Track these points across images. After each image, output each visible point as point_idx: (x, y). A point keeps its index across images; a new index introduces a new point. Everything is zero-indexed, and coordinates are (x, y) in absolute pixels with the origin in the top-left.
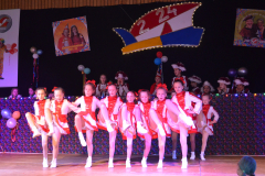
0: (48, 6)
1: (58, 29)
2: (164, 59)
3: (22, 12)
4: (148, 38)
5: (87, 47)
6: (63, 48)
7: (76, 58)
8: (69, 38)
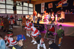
0: (48, 2)
1: (49, 5)
2: (62, 8)
3: (45, 3)
4: (60, 5)
5: (52, 7)
6: (49, 7)
7: (51, 9)
8: (50, 6)
